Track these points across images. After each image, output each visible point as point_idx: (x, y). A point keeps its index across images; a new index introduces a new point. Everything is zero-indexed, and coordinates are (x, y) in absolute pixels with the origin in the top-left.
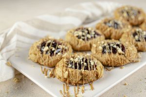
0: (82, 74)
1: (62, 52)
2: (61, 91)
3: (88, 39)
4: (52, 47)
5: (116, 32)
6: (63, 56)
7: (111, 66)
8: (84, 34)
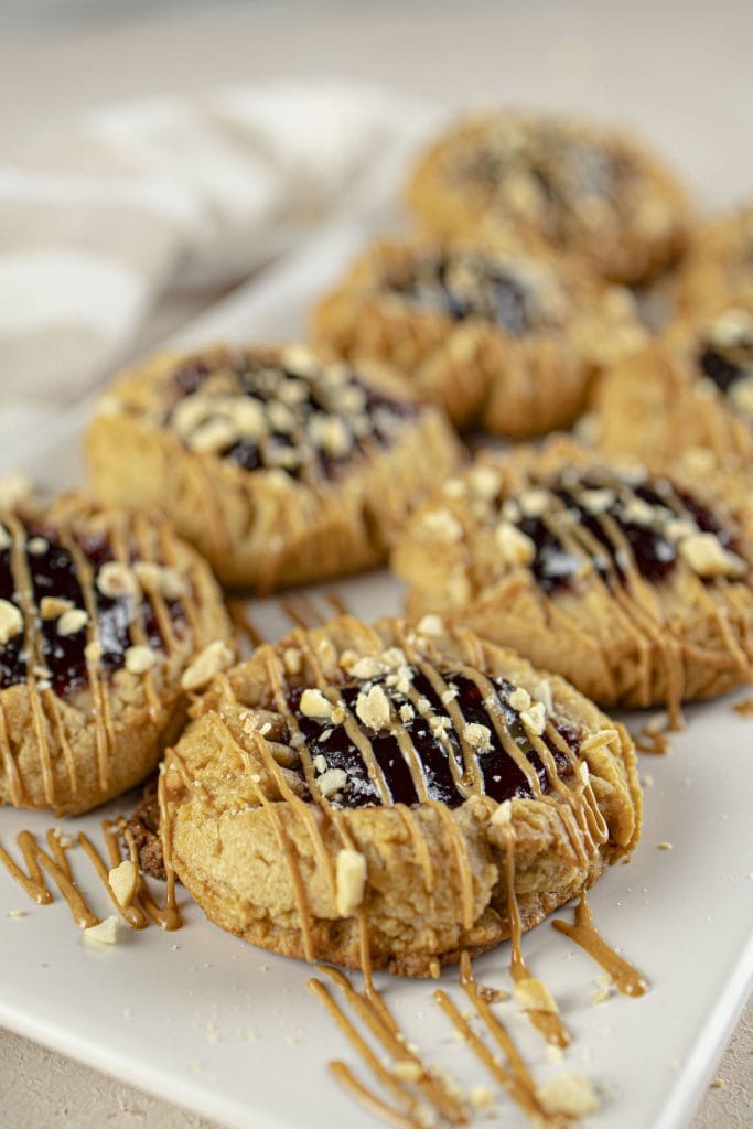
0: (491, 850)
1: (152, 628)
2: (340, 1069)
3: (328, 461)
4: (49, 604)
5: (533, 368)
6: (190, 680)
7: (659, 706)
8: (281, 418)
